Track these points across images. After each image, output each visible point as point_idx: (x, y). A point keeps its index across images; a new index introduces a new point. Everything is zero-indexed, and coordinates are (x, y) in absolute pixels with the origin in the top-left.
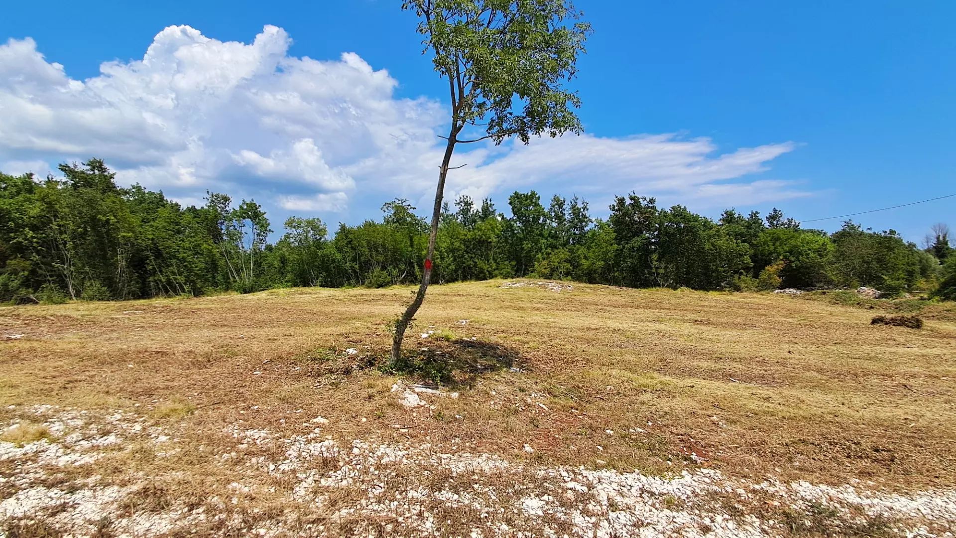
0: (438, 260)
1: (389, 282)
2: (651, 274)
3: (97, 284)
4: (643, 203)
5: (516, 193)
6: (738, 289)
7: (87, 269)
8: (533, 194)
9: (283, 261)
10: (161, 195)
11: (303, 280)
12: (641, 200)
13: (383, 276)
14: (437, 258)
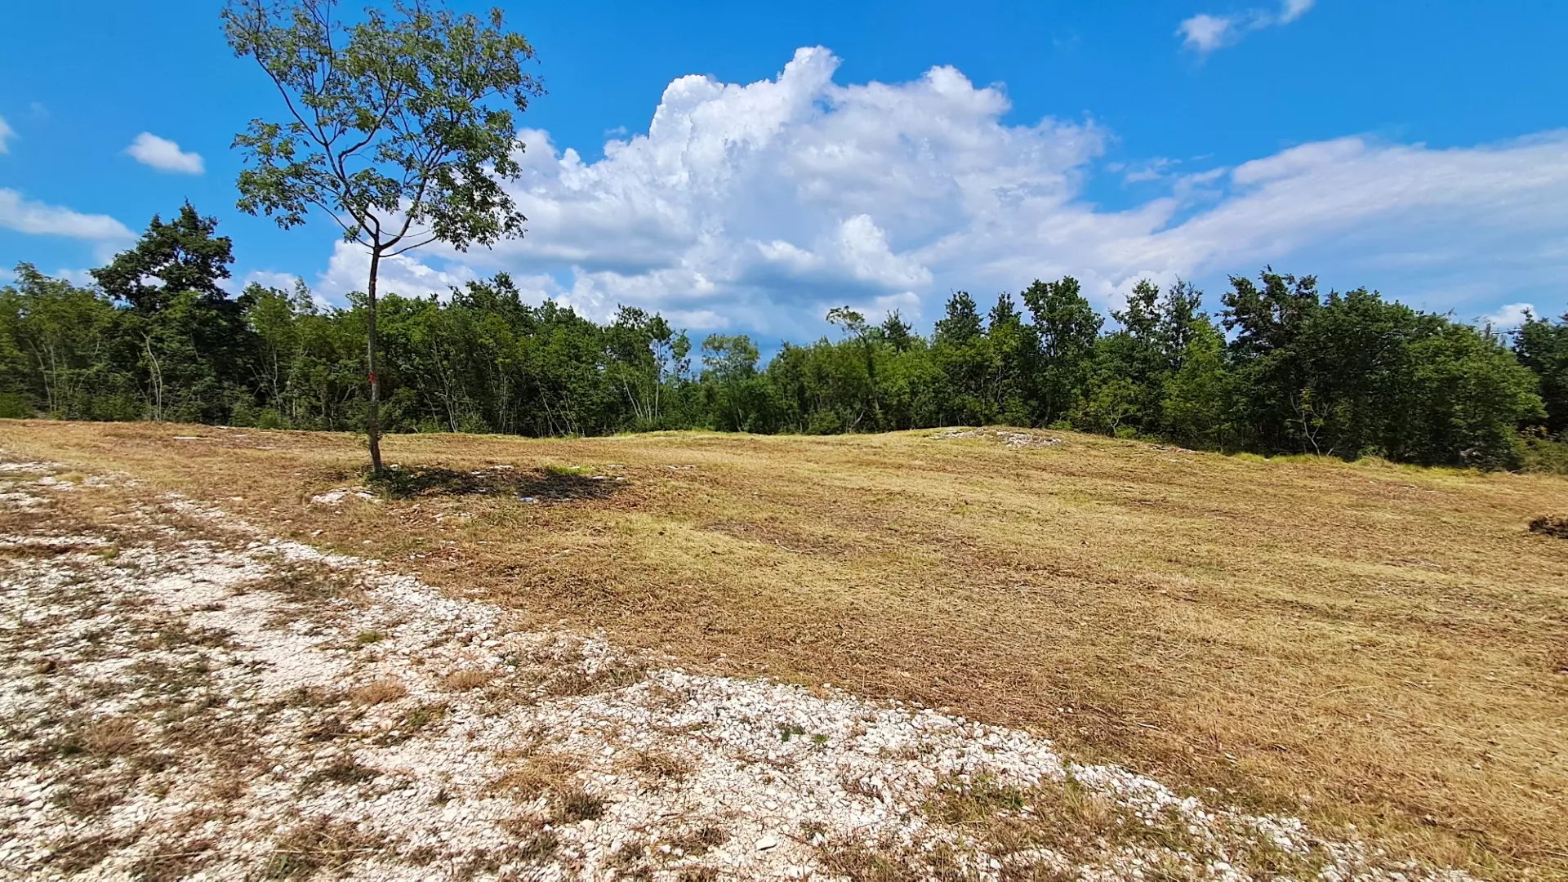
0: (906, 396)
1: (837, 429)
2: (1299, 428)
3: (476, 417)
4: (1292, 289)
5: (1037, 284)
6: (1514, 465)
7: (467, 399)
8: (1069, 282)
9: (710, 395)
10: (571, 311)
11: (729, 422)
12: (1285, 282)
13: (829, 418)
14: (905, 393)
